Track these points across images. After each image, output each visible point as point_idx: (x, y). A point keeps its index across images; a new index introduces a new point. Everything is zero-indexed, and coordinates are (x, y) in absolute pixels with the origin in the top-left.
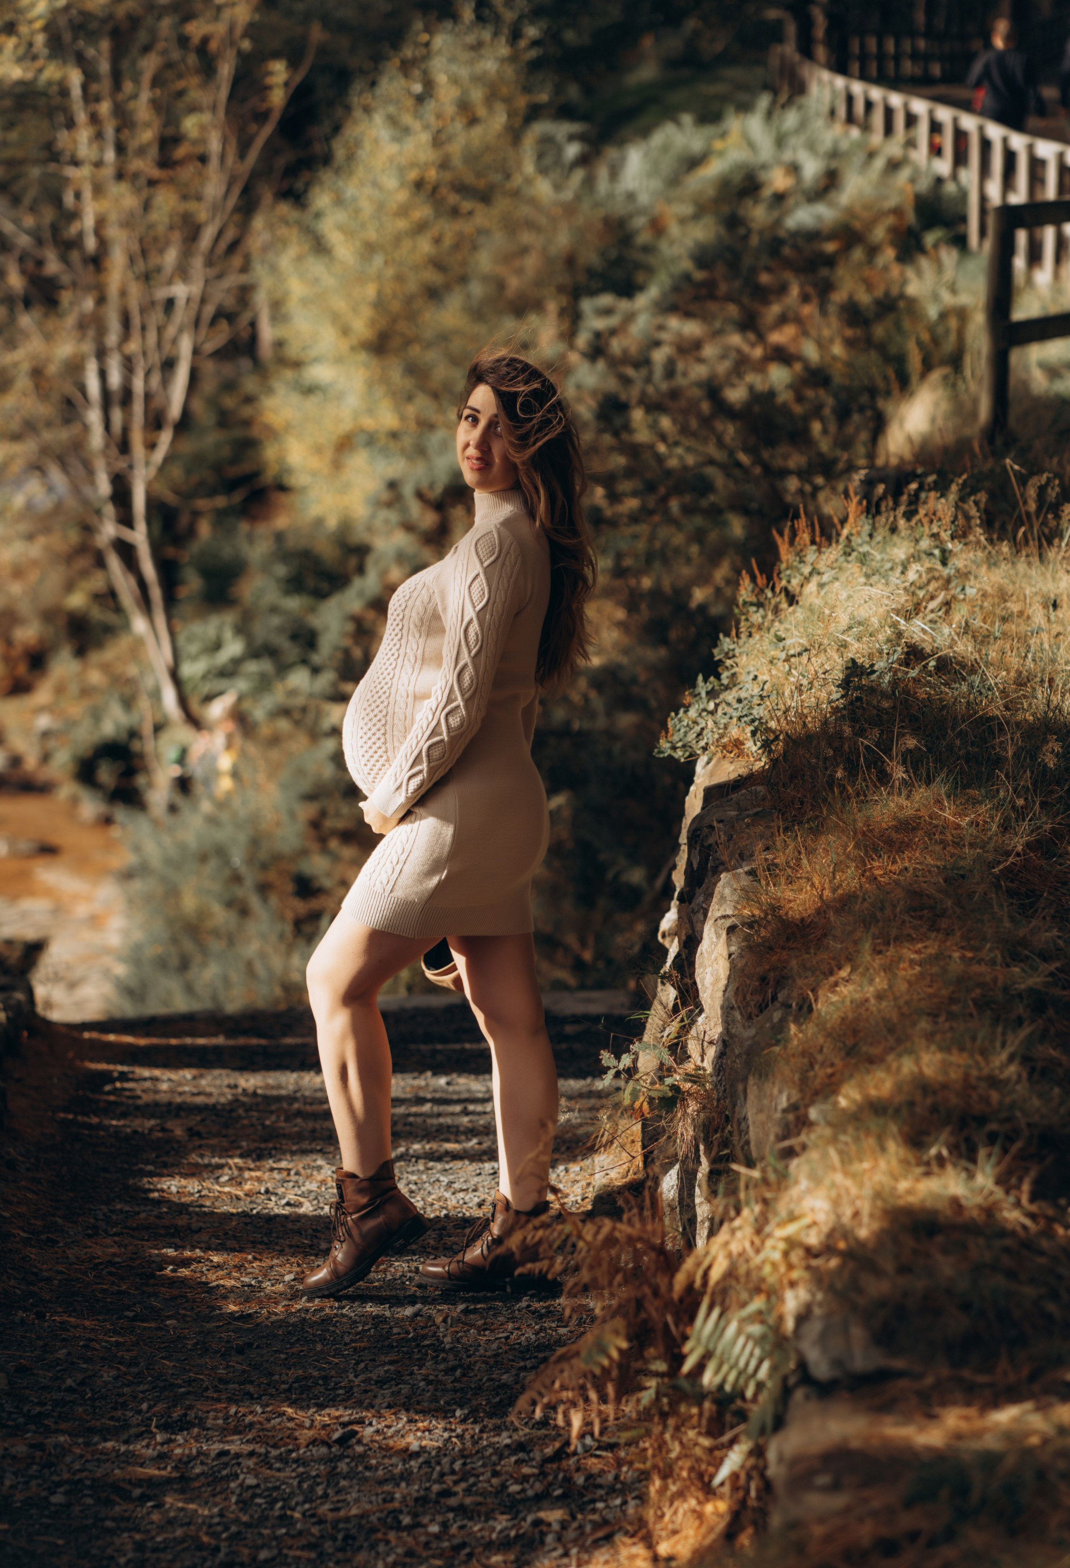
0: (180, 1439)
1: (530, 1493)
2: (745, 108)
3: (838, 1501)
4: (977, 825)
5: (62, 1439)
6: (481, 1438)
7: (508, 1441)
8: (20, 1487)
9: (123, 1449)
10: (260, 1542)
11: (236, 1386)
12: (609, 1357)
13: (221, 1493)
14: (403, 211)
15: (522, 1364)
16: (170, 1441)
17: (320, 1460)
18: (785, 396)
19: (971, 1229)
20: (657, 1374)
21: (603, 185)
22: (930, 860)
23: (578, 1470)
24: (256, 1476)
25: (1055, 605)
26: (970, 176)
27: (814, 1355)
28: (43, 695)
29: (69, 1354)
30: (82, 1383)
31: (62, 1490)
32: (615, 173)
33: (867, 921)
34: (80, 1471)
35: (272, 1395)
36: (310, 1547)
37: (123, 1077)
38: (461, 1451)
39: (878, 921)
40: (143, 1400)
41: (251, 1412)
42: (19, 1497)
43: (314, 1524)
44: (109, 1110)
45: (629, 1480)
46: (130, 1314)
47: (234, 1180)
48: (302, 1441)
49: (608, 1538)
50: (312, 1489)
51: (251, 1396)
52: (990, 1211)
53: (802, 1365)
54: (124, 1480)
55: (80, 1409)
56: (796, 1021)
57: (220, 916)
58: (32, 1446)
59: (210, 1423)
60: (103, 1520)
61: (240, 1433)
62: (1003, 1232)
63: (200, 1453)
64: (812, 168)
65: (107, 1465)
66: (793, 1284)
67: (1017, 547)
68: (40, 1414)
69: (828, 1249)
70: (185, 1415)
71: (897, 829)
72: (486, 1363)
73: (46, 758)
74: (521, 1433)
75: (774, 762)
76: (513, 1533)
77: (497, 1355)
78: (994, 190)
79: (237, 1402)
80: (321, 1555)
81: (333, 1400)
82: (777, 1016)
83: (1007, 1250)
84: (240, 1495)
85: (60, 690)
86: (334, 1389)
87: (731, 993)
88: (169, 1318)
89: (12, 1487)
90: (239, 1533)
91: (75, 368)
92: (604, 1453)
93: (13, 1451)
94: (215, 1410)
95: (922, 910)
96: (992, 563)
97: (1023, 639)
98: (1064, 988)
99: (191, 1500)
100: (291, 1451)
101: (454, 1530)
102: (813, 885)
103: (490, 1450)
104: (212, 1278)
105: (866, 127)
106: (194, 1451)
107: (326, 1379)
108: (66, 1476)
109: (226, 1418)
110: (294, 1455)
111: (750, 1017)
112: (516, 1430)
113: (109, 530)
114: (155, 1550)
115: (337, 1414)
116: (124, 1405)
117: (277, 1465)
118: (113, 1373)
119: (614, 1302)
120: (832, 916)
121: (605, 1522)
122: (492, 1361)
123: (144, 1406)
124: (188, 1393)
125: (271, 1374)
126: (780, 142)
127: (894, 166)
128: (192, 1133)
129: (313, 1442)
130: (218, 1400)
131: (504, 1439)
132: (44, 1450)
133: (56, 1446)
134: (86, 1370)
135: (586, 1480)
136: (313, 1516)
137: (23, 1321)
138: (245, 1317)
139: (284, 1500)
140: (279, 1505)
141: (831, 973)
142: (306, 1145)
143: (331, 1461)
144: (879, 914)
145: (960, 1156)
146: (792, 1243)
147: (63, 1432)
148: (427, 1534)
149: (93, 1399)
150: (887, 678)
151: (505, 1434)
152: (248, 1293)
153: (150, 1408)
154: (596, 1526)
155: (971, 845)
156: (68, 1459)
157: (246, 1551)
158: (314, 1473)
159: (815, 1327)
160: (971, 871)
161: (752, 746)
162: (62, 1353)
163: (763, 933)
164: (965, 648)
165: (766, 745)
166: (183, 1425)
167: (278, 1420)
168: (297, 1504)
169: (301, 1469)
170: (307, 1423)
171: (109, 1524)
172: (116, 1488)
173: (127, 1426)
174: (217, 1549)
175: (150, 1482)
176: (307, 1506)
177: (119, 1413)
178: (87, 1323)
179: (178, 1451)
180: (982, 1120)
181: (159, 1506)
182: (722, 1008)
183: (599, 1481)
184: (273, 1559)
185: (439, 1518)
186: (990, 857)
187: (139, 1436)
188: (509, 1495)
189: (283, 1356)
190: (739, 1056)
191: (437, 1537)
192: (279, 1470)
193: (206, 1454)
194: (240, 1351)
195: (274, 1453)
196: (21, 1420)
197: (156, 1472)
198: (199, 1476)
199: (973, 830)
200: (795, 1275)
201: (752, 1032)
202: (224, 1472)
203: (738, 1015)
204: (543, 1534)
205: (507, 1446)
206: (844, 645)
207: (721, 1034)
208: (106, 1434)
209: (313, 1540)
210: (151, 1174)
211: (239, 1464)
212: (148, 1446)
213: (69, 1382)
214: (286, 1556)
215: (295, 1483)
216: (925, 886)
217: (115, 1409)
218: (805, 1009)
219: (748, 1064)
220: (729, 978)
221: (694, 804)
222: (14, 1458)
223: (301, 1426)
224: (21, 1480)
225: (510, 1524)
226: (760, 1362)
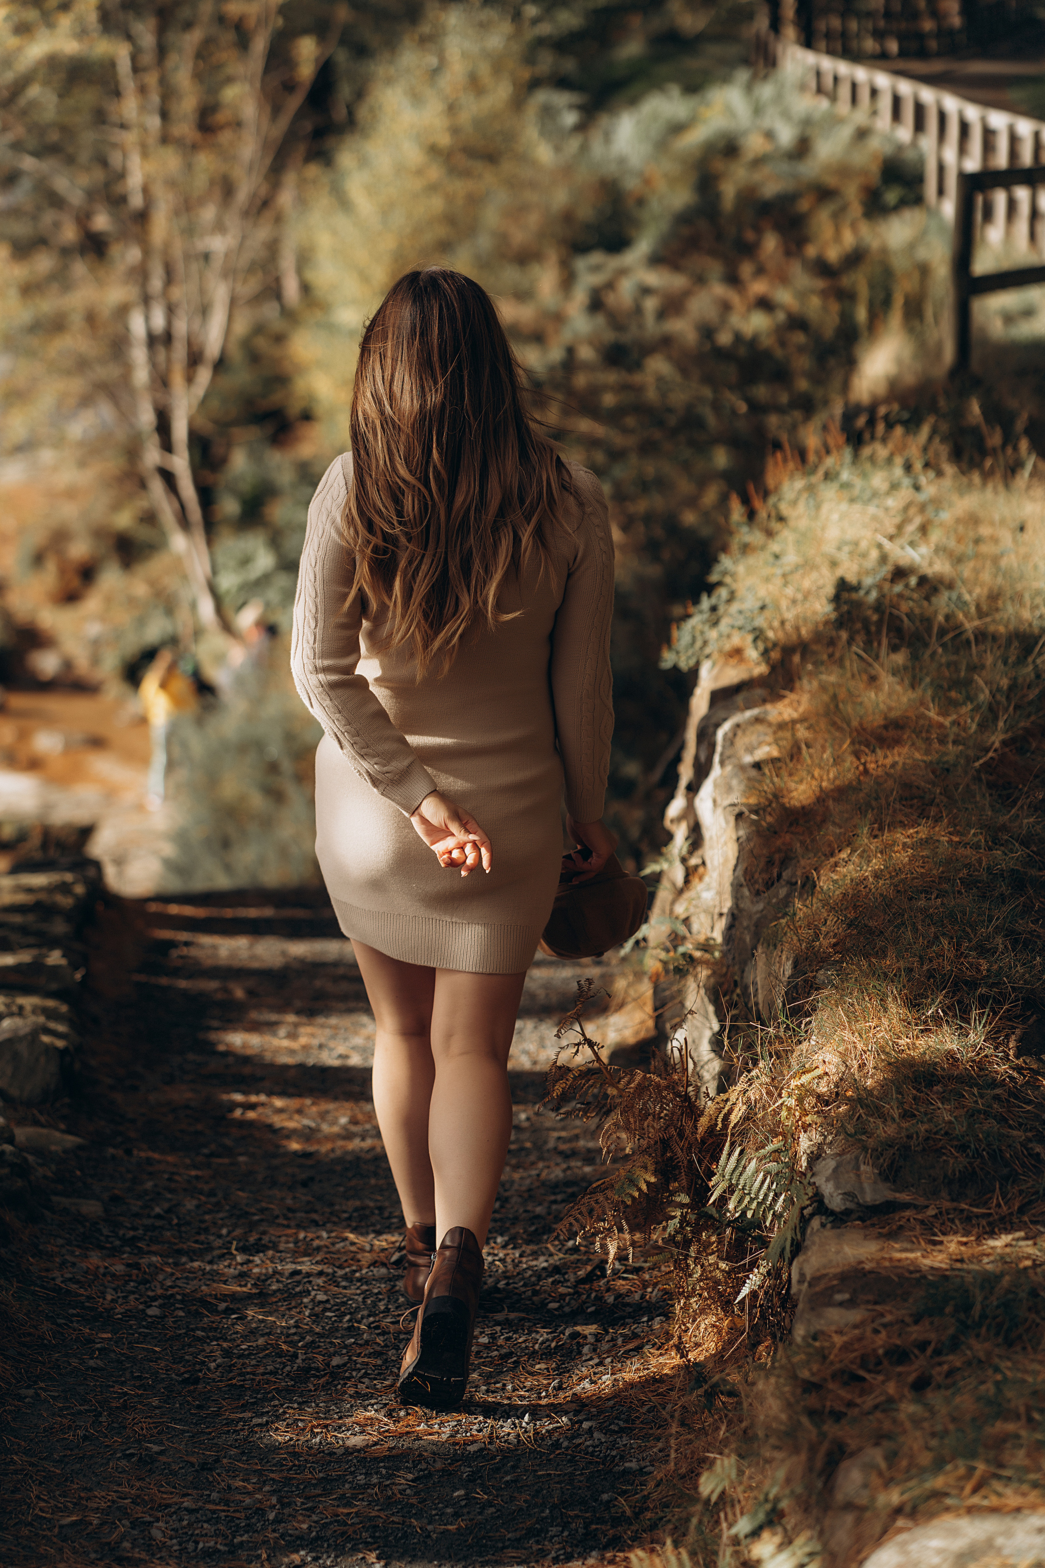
0: (257, 1260)
1: (567, 1309)
2: (726, 80)
3: (855, 1316)
4: (959, 724)
5: (154, 1259)
6: (520, 1262)
7: (545, 1264)
8: (120, 1301)
9: (208, 1268)
10: (332, 1350)
11: (303, 1215)
12: (639, 1190)
13: (295, 1307)
14: (419, 172)
15: (553, 1198)
16: (249, 1262)
17: (381, 1279)
18: (767, 342)
19: (965, 1079)
20: (682, 1206)
21: (597, 149)
22: (917, 756)
23: (608, 1290)
24: (326, 1293)
25: (1022, 529)
26: (928, 143)
27: (828, 1189)
28: (92, 603)
29: (156, 1186)
30: (169, 1211)
31: (156, 1303)
32: (608, 138)
33: (862, 809)
34: (172, 1287)
35: (335, 1223)
36: (377, 1354)
37: (187, 944)
38: (504, 1272)
39: (873, 809)
40: (223, 1226)
41: (318, 1237)
42: (119, 1309)
43: (378, 1334)
44: (176, 972)
45: (654, 1300)
46: (206, 1151)
47: (292, 1036)
48: (364, 1263)
49: (638, 1349)
50: (375, 1304)
51: (316, 1224)
52: (981, 1065)
53: (818, 1198)
54: (210, 1295)
55: (168, 1234)
56: (800, 897)
57: (257, 801)
58: (128, 1265)
59: (282, 1246)
60: (193, 1330)
61: (309, 1255)
62: (994, 1084)
63: (275, 1272)
64: (786, 135)
65: (195, 1282)
66: (806, 1128)
67: (986, 476)
68: (134, 1238)
69: (837, 1096)
70: (260, 1239)
71: (886, 727)
72: (520, 1196)
73: (95, 660)
74: (556, 1258)
75: (773, 668)
76: (553, 1345)
77: (529, 1190)
78: (950, 154)
79: (305, 1229)
80: (386, 1361)
81: (389, 1227)
82: (783, 892)
83: (997, 1098)
84: (312, 1309)
85: (109, 600)
86: (389, 1218)
87: (740, 872)
88: (241, 1154)
89: (112, 1301)
90: (313, 1342)
91: (123, 311)
92: (630, 1276)
93: (112, 1269)
94: (286, 1235)
95: (912, 799)
96: (963, 490)
97: (995, 560)
98: (1040, 869)
99: (270, 1314)
100: (355, 1271)
101: (501, 1341)
102: (813, 777)
103: (530, 1273)
104: (278, 1121)
105: (833, 98)
106: (270, 1270)
107: (381, 1209)
108: (159, 1291)
109: (296, 1242)
110: (358, 1275)
111: (758, 893)
112: (551, 1255)
113: (152, 456)
114: (240, 1357)
115: (393, 1239)
116: (206, 1230)
117: (344, 1284)
118: (195, 1202)
119: (644, 1143)
120: (830, 803)
121: (635, 1336)
122: (526, 1195)
123: (224, 1231)
124: (262, 1220)
125: (332, 1205)
126: (758, 110)
127: (862, 134)
128: (250, 993)
129: (374, 1264)
130: (288, 1227)
131: (542, 1263)
132: (139, 1269)
133: (149, 1265)
134: (170, 1200)
135: (615, 1299)
136: (377, 1327)
137: (113, 1157)
138: (306, 1155)
139: (350, 1313)
140: (348, 1317)
141: (832, 855)
142: (352, 1005)
143: (390, 1280)
144: (874, 803)
145: (955, 1016)
146: (805, 1092)
147: (155, 1253)
148: (478, 1344)
149: (177, 1225)
150: (874, 595)
151: (542, 1258)
152: (308, 1134)
153: (229, 1233)
154: (627, 1339)
155: (955, 742)
156: (161, 1277)
157: (320, 1358)
158: (376, 1291)
159: (827, 1166)
160: (955, 765)
161: (752, 654)
162: (149, 1185)
163: (769, 819)
164: (940, 567)
165: (765, 653)
166: (259, 1248)
167: (342, 1244)
168: (362, 1318)
169: (364, 1287)
170: (368, 1248)
171: (200, 1333)
172: (203, 1302)
173: (210, 1249)
174: (295, 1356)
175: (233, 1297)
176: (371, 1319)
177: (202, 1237)
178: (170, 1159)
179: (256, 1270)
180: (973, 985)
181: (242, 1318)
182: (732, 885)
183: (627, 1300)
184: (345, 1365)
185: (488, 1331)
186: (971, 753)
187: (222, 1257)
188: (549, 1311)
189: (342, 1189)
190: (747, 928)
191: (487, 1347)
192: (345, 1288)
193: (281, 1274)
194: (305, 1184)
195: (340, 1272)
196: (118, 1243)
197: (239, 1289)
198: (275, 1292)
199: (955, 729)
200: (808, 1119)
201: (760, 906)
202: (298, 1289)
203: (746, 892)
204: (580, 1346)
205: (544, 1268)
206: (834, 564)
207: (731, 909)
208: (193, 1255)
209: (379, 1349)
210: (217, 1029)
211: (310, 1282)
212: (229, 1266)
213: (158, 1210)
214: (356, 1362)
215: (360, 1299)
216: (913, 778)
217: (199, 1233)
218: (809, 886)
219: (757, 937)
220: (738, 858)
221: (700, 704)
222: (113, 1275)
223: (362, 1250)
224: (119, 1294)
225: (550, 1337)
226: (777, 1195)
